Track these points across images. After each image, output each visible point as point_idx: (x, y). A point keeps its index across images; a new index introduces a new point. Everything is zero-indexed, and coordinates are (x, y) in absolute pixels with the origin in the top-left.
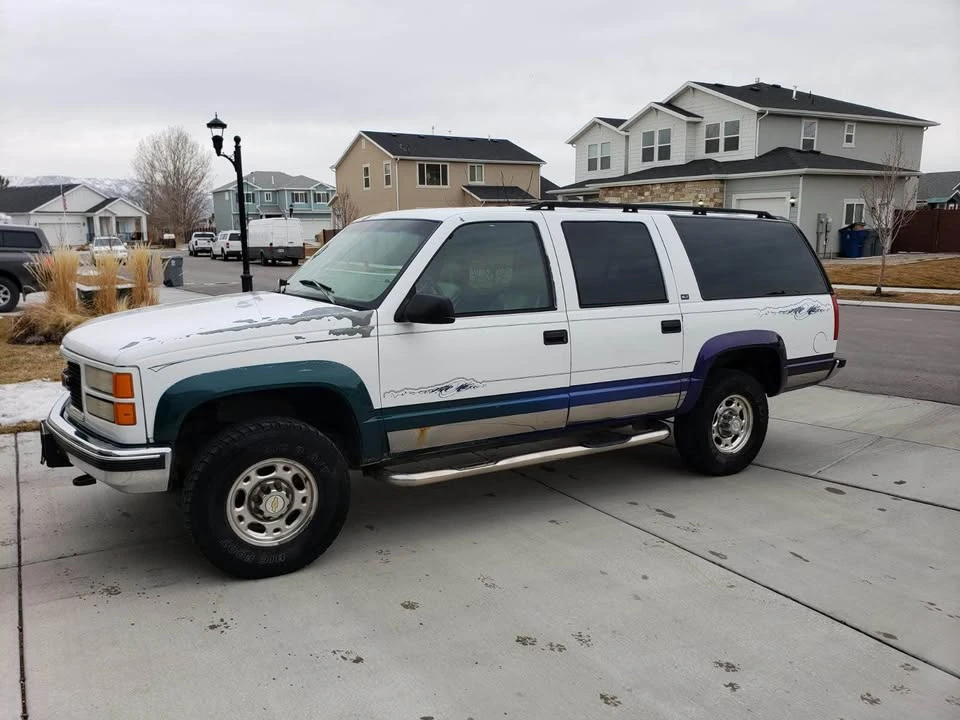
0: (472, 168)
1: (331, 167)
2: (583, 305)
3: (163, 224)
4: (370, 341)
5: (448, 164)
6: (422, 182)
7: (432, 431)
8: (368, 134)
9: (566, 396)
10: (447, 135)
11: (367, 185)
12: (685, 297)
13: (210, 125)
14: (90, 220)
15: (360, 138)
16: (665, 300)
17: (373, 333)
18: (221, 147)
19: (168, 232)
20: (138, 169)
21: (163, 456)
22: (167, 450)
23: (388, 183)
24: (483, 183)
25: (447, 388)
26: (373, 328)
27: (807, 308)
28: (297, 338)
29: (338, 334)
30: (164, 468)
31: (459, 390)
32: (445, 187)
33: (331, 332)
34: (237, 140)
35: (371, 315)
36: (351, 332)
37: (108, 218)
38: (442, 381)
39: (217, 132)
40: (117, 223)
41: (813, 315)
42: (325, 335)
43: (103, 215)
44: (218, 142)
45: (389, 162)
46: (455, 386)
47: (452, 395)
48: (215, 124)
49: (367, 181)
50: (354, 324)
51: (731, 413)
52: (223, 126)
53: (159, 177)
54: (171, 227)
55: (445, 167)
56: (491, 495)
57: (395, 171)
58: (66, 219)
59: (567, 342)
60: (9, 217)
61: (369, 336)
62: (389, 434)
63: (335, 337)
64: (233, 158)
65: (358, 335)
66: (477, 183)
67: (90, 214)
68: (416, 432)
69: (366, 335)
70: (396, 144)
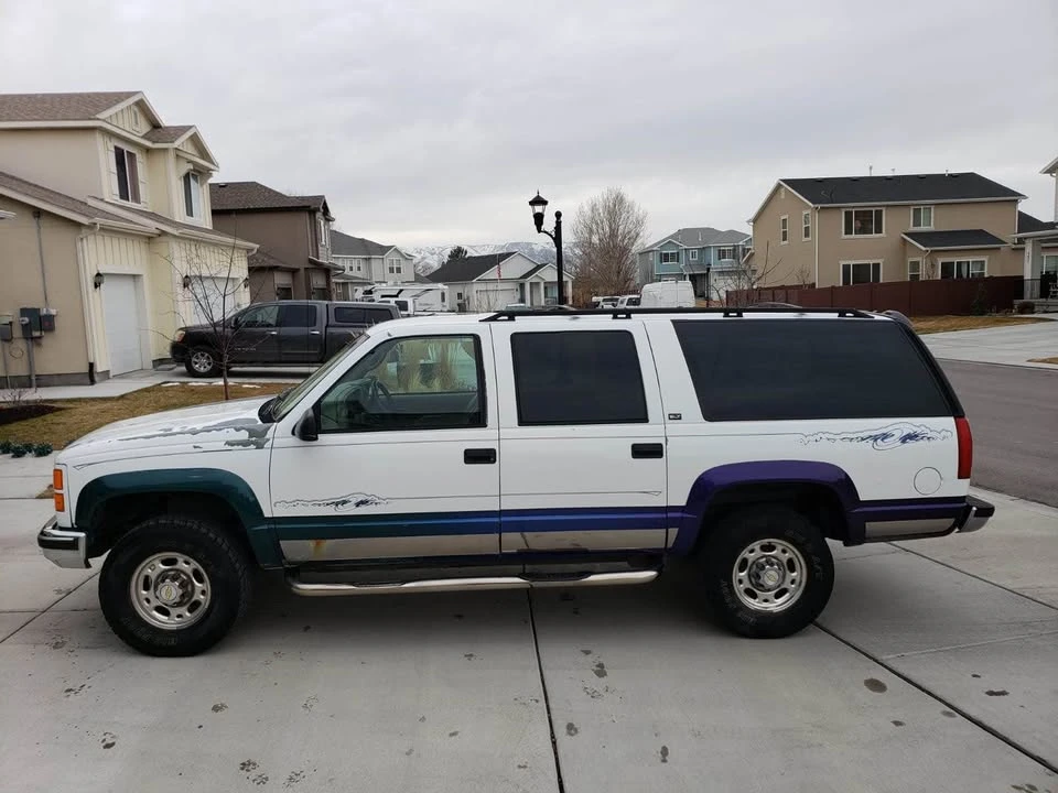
0: (917, 212)
1: (748, 222)
2: (522, 422)
3: (594, 287)
4: (264, 452)
5: (884, 209)
6: (848, 231)
7: (328, 544)
8: (788, 182)
9: (496, 520)
10: (890, 174)
11: (784, 239)
12: (677, 417)
13: (533, 203)
14: (522, 286)
15: (779, 187)
16: (644, 419)
17: (268, 445)
18: (542, 223)
19: (596, 295)
20: (576, 233)
21: (77, 539)
22: (82, 535)
23: (807, 235)
24: (932, 228)
25: (344, 502)
26: (268, 440)
27: (898, 434)
28: (195, 447)
29: (233, 445)
30: (77, 549)
31: (358, 505)
32: (878, 235)
33: (228, 443)
34: (558, 215)
35: (269, 428)
36: (245, 444)
37: (538, 284)
38: (338, 495)
39: (539, 209)
40: (545, 288)
41: (911, 444)
42: (221, 445)
43: (534, 281)
44: (539, 219)
45: (809, 212)
46: (354, 501)
47: (349, 510)
48: (538, 201)
49: (785, 233)
50: (250, 436)
51: (767, 562)
52: (545, 203)
53: (595, 239)
54: (601, 289)
55: (879, 214)
56: (460, 616)
57: (815, 222)
58: (501, 286)
59: (494, 461)
60: (446, 287)
61: (262, 448)
62: (281, 542)
63: (230, 448)
64: (553, 234)
65: (252, 446)
66: (923, 228)
67: (522, 280)
68: (311, 544)
69: (260, 446)
70: (818, 191)
